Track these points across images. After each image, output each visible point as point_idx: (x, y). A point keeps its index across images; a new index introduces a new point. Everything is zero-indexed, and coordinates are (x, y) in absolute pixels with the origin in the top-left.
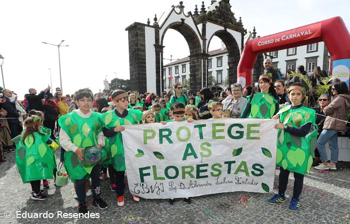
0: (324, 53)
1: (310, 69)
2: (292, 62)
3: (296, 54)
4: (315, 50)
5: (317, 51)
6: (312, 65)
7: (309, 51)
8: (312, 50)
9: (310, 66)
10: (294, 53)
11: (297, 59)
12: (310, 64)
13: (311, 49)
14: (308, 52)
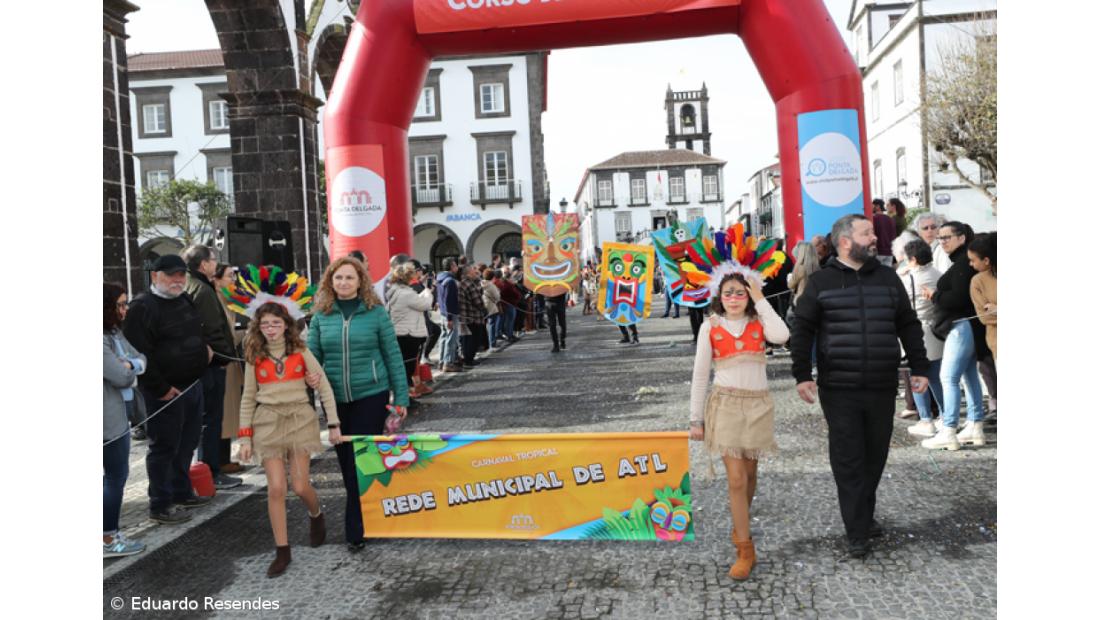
0: (531, 125)
1: (491, 174)
2: (428, 146)
3: (438, 117)
4: (502, 109)
5: (507, 113)
6: (496, 162)
7: (483, 111)
8: (493, 111)
9: (490, 166)
10: (433, 113)
11: (443, 137)
12: (490, 157)
13: (488, 106)
14: (479, 115)
